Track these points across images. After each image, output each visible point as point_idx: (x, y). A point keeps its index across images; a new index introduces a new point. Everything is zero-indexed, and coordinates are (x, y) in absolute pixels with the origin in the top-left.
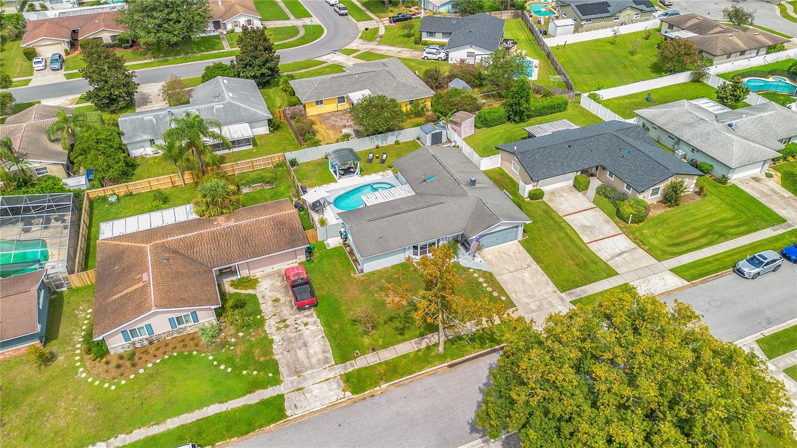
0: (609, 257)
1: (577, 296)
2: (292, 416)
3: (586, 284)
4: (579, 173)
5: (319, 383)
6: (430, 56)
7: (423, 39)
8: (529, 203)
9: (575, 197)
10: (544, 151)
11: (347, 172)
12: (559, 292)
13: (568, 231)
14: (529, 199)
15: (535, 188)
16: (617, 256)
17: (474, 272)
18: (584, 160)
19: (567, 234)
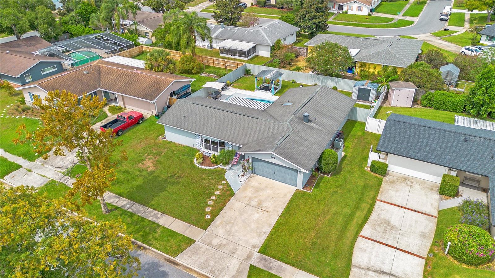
0: (364, 264)
1: (265, 266)
2: (4, 180)
3: (294, 266)
4: (454, 173)
5: (40, 175)
6: (467, 52)
7: (481, 42)
8: (363, 172)
9: (426, 195)
10: (424, 130)
11: (267, 89)
12: (257, 250)
13: (358, 214)
14: (369, 169)
15: (383, 161)
16: (374, 271)
17: (223, 184)
18: (468, 160)
19: (353, 214)
